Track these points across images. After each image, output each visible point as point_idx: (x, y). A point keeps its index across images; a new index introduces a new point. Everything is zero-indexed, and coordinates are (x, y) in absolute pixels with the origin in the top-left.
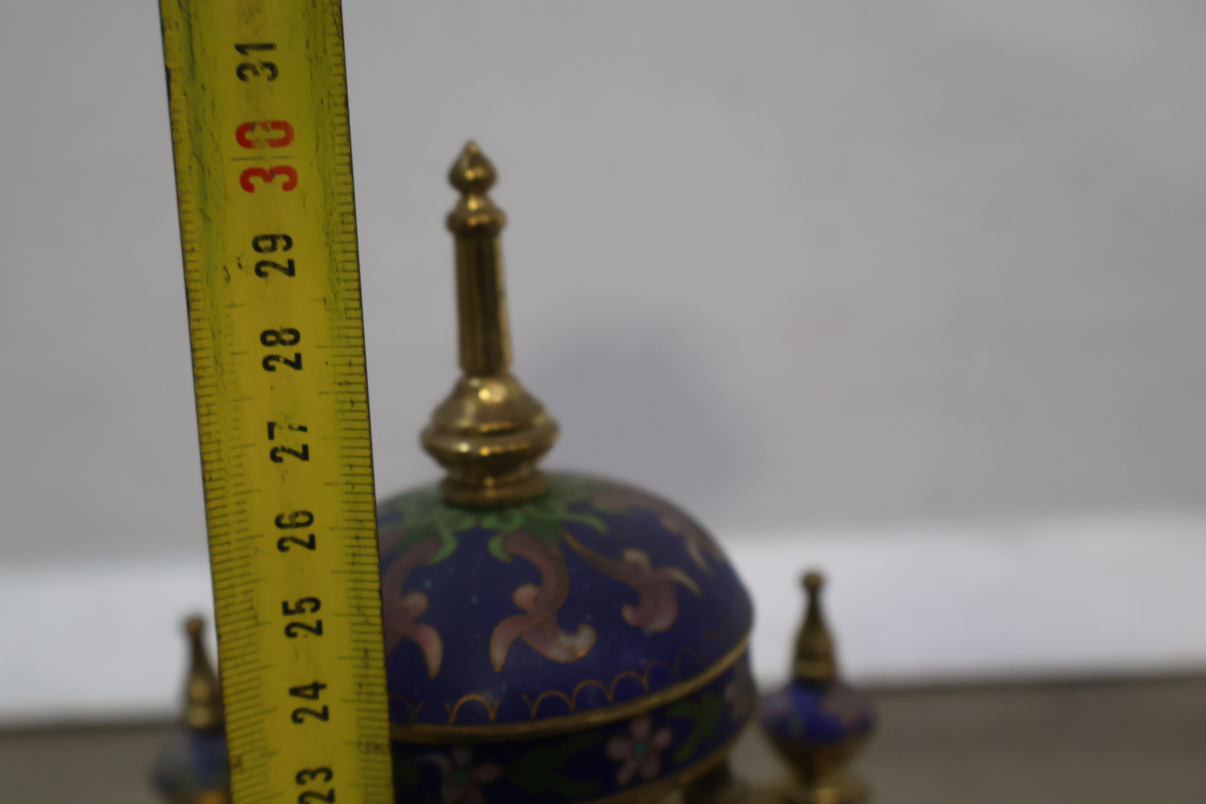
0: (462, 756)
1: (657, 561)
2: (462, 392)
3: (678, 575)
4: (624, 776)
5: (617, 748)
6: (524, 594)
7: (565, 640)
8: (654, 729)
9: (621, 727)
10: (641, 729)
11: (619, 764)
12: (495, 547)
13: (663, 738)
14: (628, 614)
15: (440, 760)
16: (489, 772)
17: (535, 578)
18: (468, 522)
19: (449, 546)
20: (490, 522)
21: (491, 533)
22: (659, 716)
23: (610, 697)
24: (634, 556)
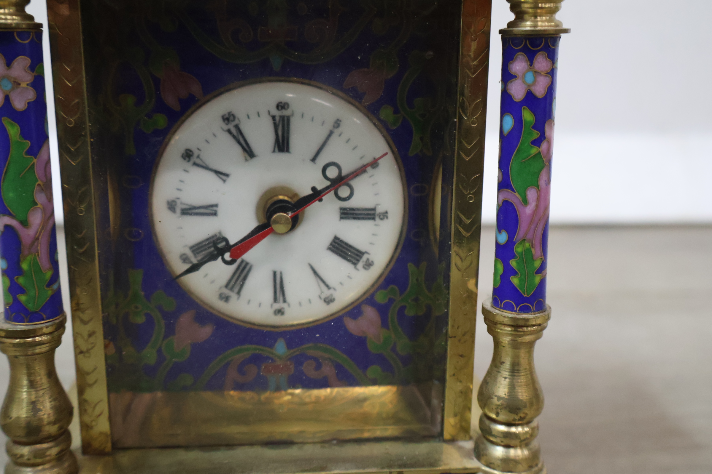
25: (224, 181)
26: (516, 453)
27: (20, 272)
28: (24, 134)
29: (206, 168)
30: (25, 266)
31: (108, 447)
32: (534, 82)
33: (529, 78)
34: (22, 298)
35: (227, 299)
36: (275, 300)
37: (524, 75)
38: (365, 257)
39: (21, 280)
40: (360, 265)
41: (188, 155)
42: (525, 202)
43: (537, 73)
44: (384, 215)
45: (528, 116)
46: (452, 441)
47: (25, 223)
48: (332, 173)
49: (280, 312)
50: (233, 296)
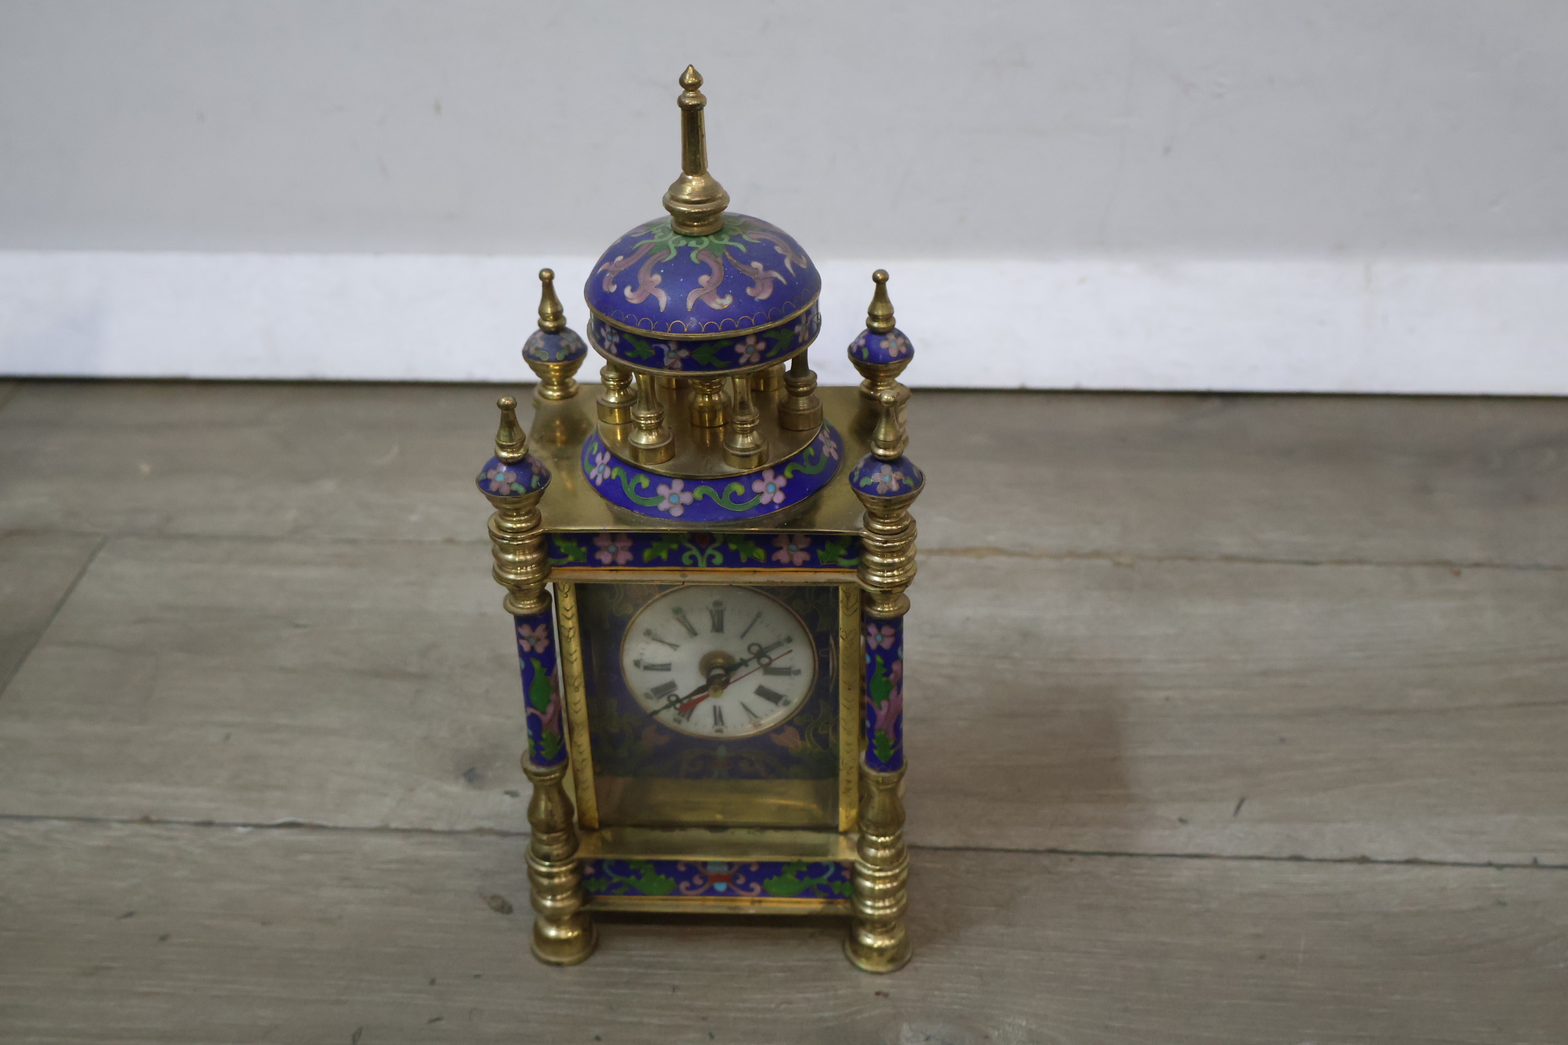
0: (673, 346)
1: (766, 269)
2: (682, 181)
3: (776, 275)
4: (742, 360)
5: (740, 348)
6: (704, 279)
7: (719, 301)
8: (757, 342)
9: (742, 339)
10: (751, 341)
11: (741, 355)
12: (693, 256)
13: (762, 346)
14: (749, 291)
15: (663, 346)
16: (684, 353)
17: (709, 272)
18: (683, 243)
19: (674, 253)
20: (693, 243)
21: (693, 249)
22: (759, 336)
23: (737, 326)
24: (756, 265)
25: (675, 650)
26: (886, 853)
27: (541, 739)
28: (543, 665)
29: (662, 642)
30: (544, 736)
31: (597, 825)
32: (882, 641)
33: (879, 638)
34: (543, 753)
35: (679, 722)
36: (716, 723)
37: (875, 636)
38: (783, 699)
39: (542, 743)
40: (781, 703)
41: (648, 633)
42: (880, 708)
43: (883, 636)
44: (798, 672)
45: (879, 659)
46: (845, 833)
47: (544, 713)
48: (755, 649)
49: (720, 731)
50: (684, 721)
